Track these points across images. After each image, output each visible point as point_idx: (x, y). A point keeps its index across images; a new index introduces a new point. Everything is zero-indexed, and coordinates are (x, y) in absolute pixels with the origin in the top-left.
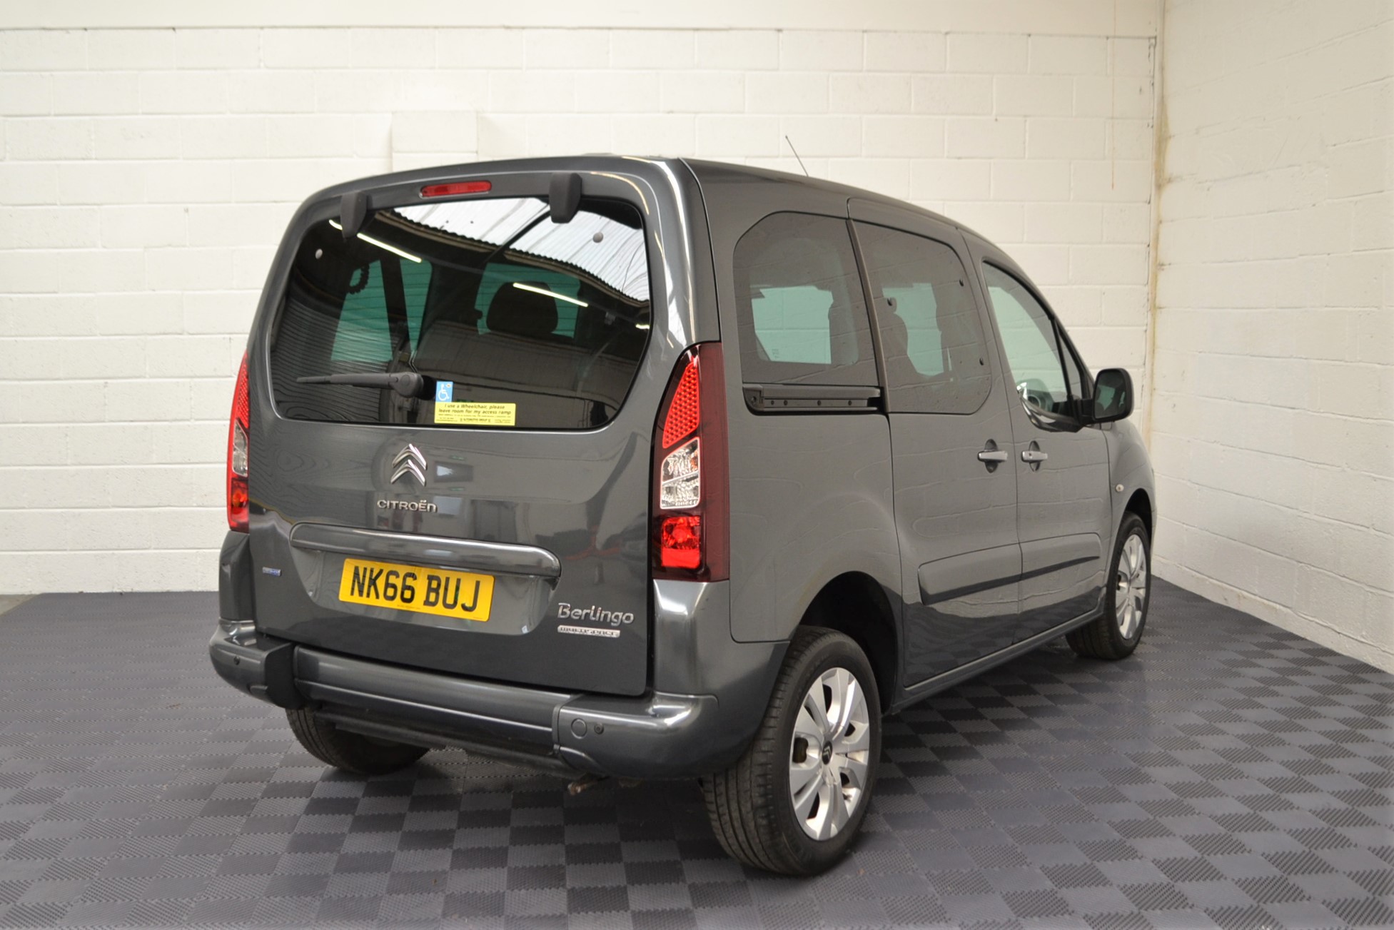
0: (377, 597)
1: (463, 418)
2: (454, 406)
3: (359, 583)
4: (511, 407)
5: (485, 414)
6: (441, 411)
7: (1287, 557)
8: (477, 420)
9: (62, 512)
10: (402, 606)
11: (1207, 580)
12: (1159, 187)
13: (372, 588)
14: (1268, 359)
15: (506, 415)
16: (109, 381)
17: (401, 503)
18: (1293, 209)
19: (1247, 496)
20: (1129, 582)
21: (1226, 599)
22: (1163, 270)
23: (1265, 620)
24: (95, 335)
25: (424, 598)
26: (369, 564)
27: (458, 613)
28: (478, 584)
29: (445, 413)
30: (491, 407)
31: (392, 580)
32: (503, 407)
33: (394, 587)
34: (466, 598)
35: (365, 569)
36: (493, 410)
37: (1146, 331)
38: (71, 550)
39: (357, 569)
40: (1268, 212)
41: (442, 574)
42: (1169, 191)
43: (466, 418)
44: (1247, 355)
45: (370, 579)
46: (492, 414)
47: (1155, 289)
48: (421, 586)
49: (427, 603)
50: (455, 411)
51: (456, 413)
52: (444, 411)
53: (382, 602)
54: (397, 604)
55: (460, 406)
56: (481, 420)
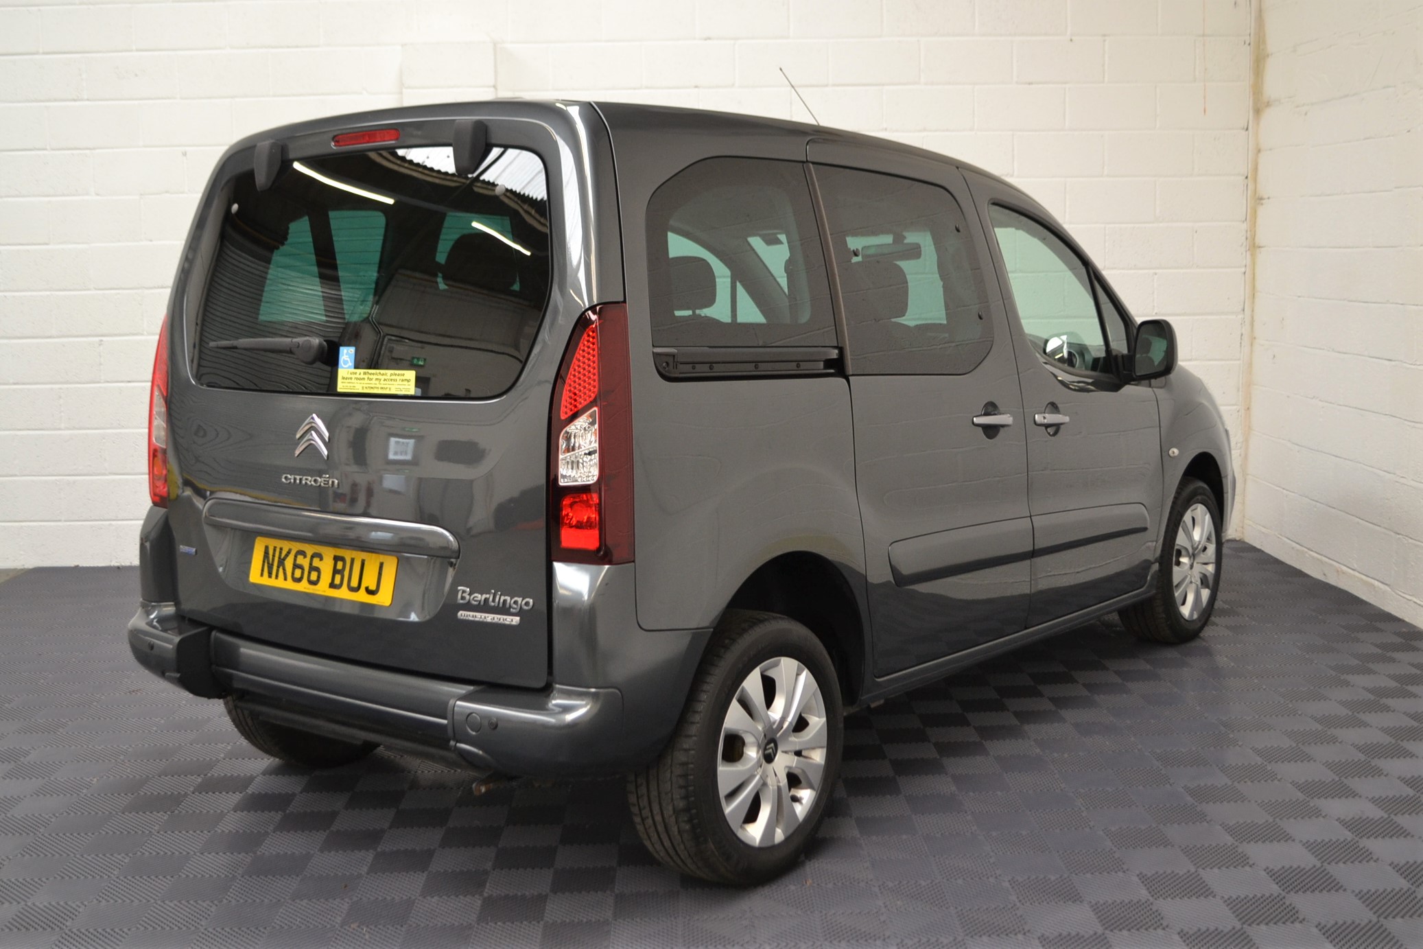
0: (285, 579)
1: (365, 386)
2: (356, 373)
3: (268, 563)
4: (411, 375)
5: (385, 382)
6: (343, 378)
7: (1385, 528)
8: (378, 388)
9: (56, 480)
10: (308, 589)
11: (1306, 552)
12: (1258, 111)
13: (281, 570)
14: (1366, 304)
15: (406, 383)
16: (104, 339)
17: (304, 478)
18: (1389, 136)
19: (1345, 459)
20: (1193, 556)
21: (1325, 575)
22: (1262, 204)
23: (1364, 597)
24: (89, 290)
25: (330, 581)
26: (279, 543)
27: (361, 597)
28: (381, 565)
29: (348, 381)
30: (391, 375)
31: (300, 560)
32: (403, 375)
33: (301, 567)
34: (370, 581)
35: (275, 548)
36: (393, 377)
37: (1245, 273)
38: (65, 521)
39: (267, 548)
40: (1365, 139)
41: (348, 554)
42: (1269, 115)
43: (367, 386)
44: (1344, 300)
45: (279, 558)
46: (392, 382)
47: (1255, 226)
48: (326, 566)
49: (332, 585)
50: (357, 379)
51: (358, 381)
52: (346, 379)
53: (290, 585)
54: (303, 587)
55: (362, 373)
56: (382, 388)
